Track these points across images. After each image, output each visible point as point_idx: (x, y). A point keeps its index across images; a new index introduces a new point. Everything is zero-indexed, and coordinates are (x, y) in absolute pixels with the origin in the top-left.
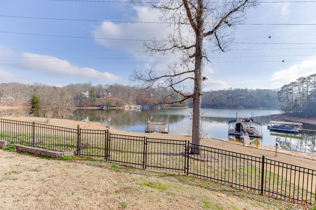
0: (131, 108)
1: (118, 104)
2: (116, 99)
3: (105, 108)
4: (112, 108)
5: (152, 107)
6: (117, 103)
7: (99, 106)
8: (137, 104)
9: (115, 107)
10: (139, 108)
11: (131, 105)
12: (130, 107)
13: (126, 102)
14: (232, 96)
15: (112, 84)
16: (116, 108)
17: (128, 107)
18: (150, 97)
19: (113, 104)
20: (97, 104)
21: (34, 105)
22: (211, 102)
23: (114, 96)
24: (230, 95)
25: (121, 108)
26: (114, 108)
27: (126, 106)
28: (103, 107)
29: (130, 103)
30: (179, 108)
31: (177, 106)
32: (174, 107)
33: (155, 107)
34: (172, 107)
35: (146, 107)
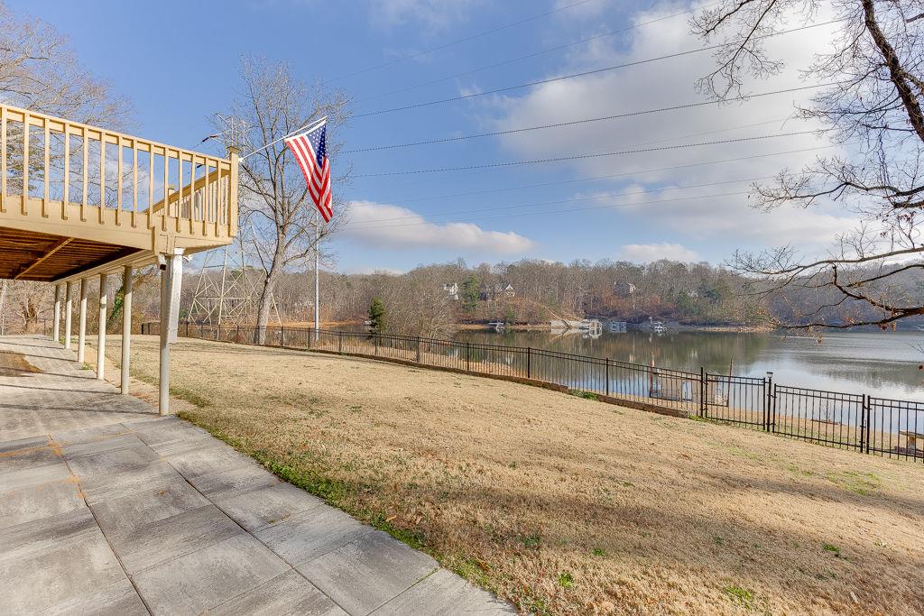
0: (569, 327)
1: (533, 317)
2: (527, 301)
3: (499, 327)
4: (517, 327)
5: (635, 325)
6: (530, 315)
7: (485, 322)
8: (587, 318)
9: (526, 324)
10: (594, 327)
11: (569, 319)
12: (567, 326)
13: (555, 312)
15: (515, 260)
16: (529, 327)
17: (562, 324)
18: (627, 295)
19: (520, 318)
20: (479, 317)
21: (375, 321)
23: (520, 294)
25: (540, 327)
26: (522, 327)
27: (554, 323)
28: (495, 326)
29: (566, 313)
30: (733, 329)
31: (726, 324)
32: (713, 325)
33: (644, 326)
34: (705, 325)
35: (616, 327)
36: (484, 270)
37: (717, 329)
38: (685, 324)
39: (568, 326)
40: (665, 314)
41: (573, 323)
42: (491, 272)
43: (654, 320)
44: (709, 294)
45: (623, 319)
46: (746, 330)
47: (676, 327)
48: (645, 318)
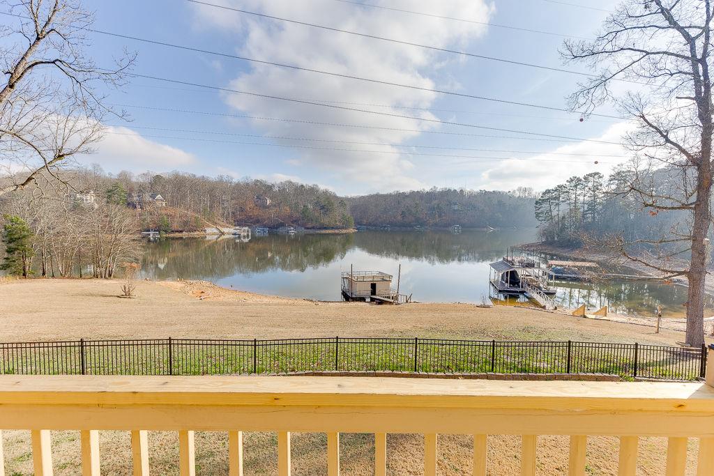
0: (223, 234)
1: (187, 226)
3: (153, 235)
4: (172, 235)
5: (274, 230)
6: (186, 223)
8: (239, 225)
9: (181, 232)
10: (244, 231)
11: (223, 226)
12: (218, 232)
13: (209, 220)
14: (438, 205)
16: (185, 235)
18: (265, 207)
19: (175, 226)
21: (12, 245)
22: (399, 218)
23: (172, 203)
24: (435, 202)
25: (195, 234)
26: (178, 235)
27: (209, 230)
28: (149, 234)
29: (218, 222)
30: (337, 231)
31: (333, 228)
32: (326, 228)
33: (281, 230)
34: (320, 229)
35: (259, 231)
36: (124, 177)
37: (327, 231)
38: (308, 228)
39: (220, 232)
40: (295, 222)
41: (225, 230)
42: (134, 180)
43: (289, 226)
44: (323, 208)
45: (265, 226)
46: (344, 231)
47: (303, 231)
48: (282, 225)
